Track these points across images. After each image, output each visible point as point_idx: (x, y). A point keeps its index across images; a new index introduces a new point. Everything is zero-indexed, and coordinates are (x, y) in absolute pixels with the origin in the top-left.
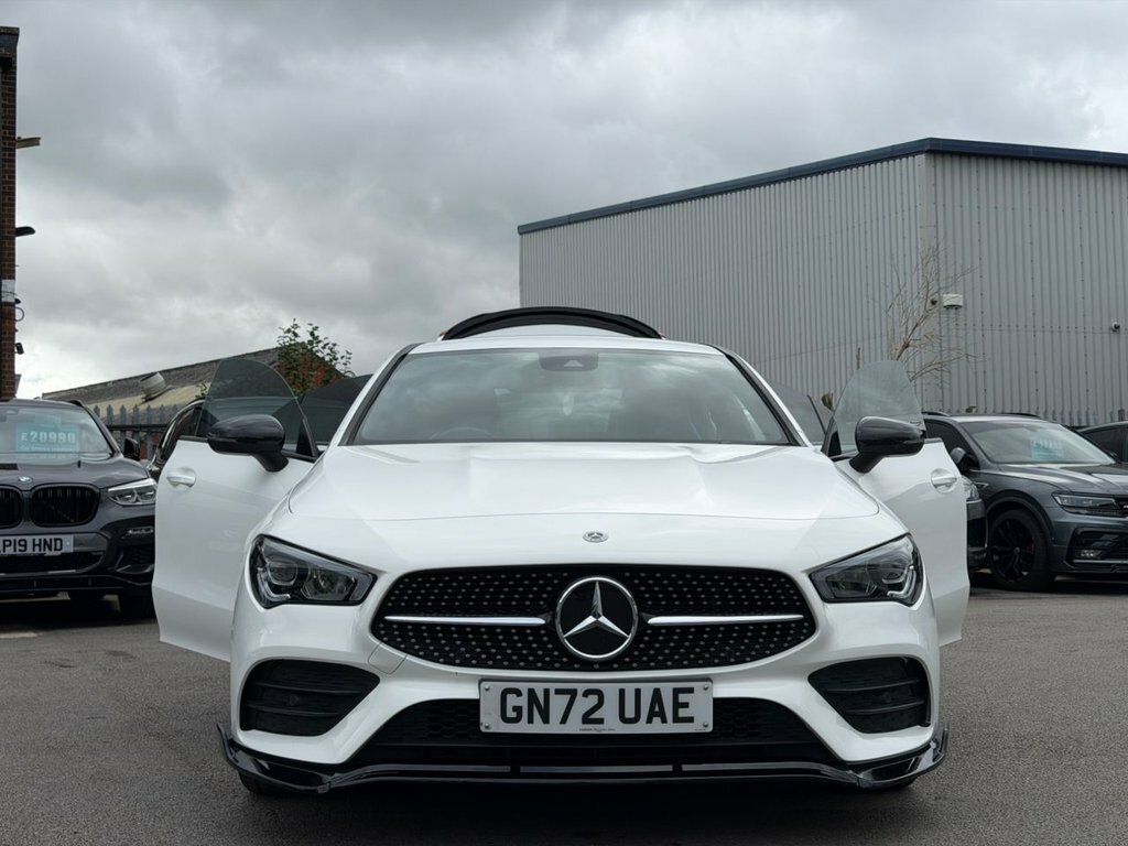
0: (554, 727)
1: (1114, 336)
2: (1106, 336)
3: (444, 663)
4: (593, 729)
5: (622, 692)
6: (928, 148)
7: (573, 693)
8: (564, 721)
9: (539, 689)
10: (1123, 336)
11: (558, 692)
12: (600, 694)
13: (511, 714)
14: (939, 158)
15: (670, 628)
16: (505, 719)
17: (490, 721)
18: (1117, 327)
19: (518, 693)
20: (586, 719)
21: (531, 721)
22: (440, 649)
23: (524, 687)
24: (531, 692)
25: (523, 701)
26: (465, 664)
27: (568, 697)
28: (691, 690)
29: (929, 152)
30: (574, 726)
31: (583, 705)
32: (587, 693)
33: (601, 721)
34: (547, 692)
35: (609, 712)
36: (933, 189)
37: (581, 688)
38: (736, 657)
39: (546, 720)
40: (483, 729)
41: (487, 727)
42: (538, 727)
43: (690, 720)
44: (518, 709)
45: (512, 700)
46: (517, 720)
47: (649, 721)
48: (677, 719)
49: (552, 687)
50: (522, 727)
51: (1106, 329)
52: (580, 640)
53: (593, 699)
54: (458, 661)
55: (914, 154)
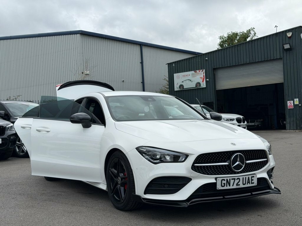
0: (231, 187)
1: (123, 83)
2: (121, 83)
3: (207, 175)
4: (238, 187)
5: (243, 178)
6: (81, 33)
7: (235, 179)
8: (233, 186)
9: (228, 179)
10: (125, 83)
11: (232, 179)
12: (239, 179)
13: (223, 185)
14: (83, 36)
15: (250, 163)
16: (222, 186)
17: (219, 187)
18: (123, 81)
19: (224, 180)
20: (237, 185)
21: (227, 186)
22: (206, 171)
23: (225, 179)
24: (227, 180)
25: (225, 182)
26: (211, 174)
27: (234, 180)
28: (254, 177)
29: (80, 34)
30: (235, 187)
31: (236, 181)
32: (237, 179)
33: (239, 185)
34: (230, 179)
35: (241, 183)
36: (82, 43)
37: (236, 178)
38: (258, 169)
39: (230, 186)
40: (217, 189)
41: (218, 188)
42: (228, 187)
43: (253, 183)
44: (224, 184)
45: (223, 182)
46: (224, 186)
47: (247, 184)
48: (252, 183)
49: (231, 178)
50: (225, 188)
51: (121, 81)
52: (235, 167)
53: (238, 180)
54: (210, 174)
55: (76, 34)
